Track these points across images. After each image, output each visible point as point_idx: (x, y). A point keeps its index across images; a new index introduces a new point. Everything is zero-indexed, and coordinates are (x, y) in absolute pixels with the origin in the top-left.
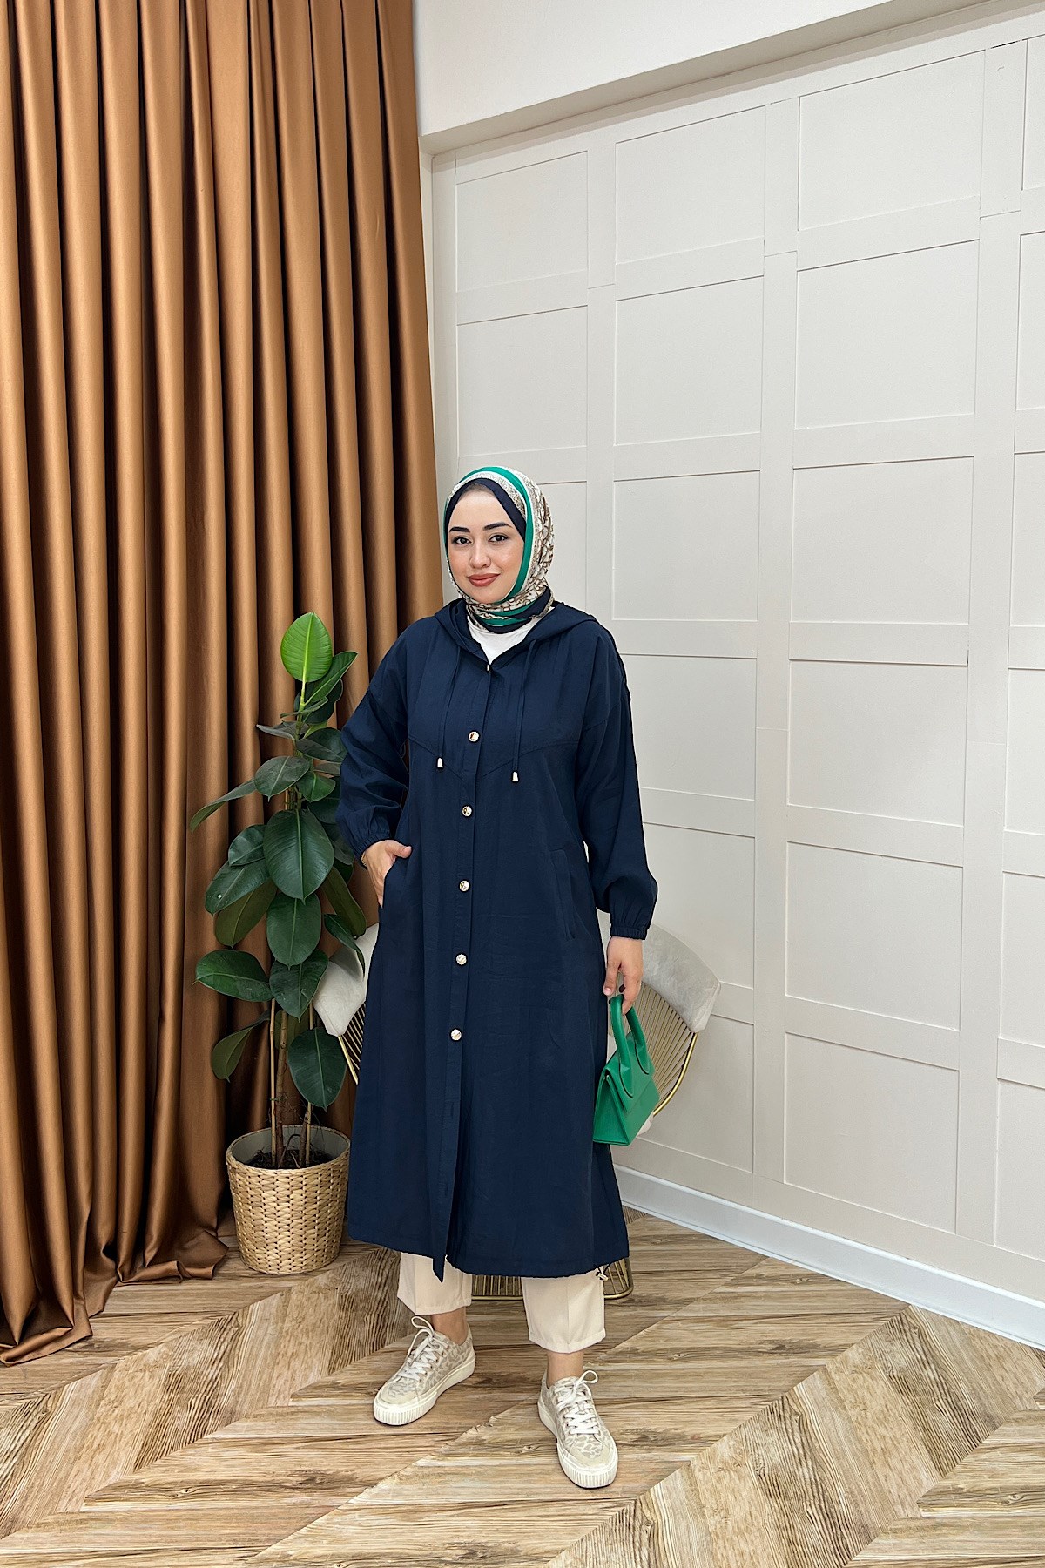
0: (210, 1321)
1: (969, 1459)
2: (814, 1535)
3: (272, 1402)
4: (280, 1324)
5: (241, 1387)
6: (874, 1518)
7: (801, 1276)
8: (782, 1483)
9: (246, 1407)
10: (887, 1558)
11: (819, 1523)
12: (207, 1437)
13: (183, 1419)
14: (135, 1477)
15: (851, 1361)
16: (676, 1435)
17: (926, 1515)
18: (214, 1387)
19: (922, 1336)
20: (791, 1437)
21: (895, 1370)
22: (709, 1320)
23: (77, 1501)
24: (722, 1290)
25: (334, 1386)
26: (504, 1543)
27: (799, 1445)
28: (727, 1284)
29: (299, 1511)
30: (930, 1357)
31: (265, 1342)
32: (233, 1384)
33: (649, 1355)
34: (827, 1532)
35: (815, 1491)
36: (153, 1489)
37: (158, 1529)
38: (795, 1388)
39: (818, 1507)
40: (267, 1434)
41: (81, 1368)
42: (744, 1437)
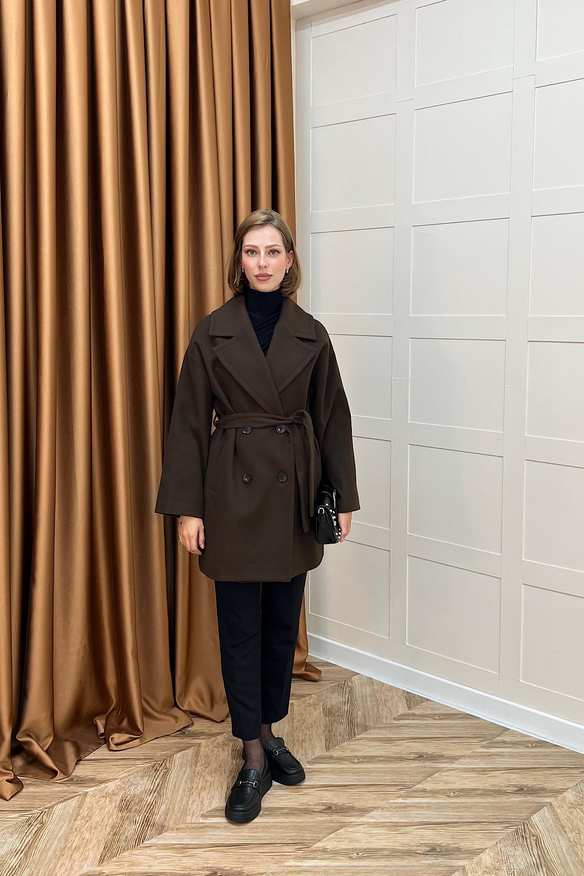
15: (568, 800)
24: (479, 751)
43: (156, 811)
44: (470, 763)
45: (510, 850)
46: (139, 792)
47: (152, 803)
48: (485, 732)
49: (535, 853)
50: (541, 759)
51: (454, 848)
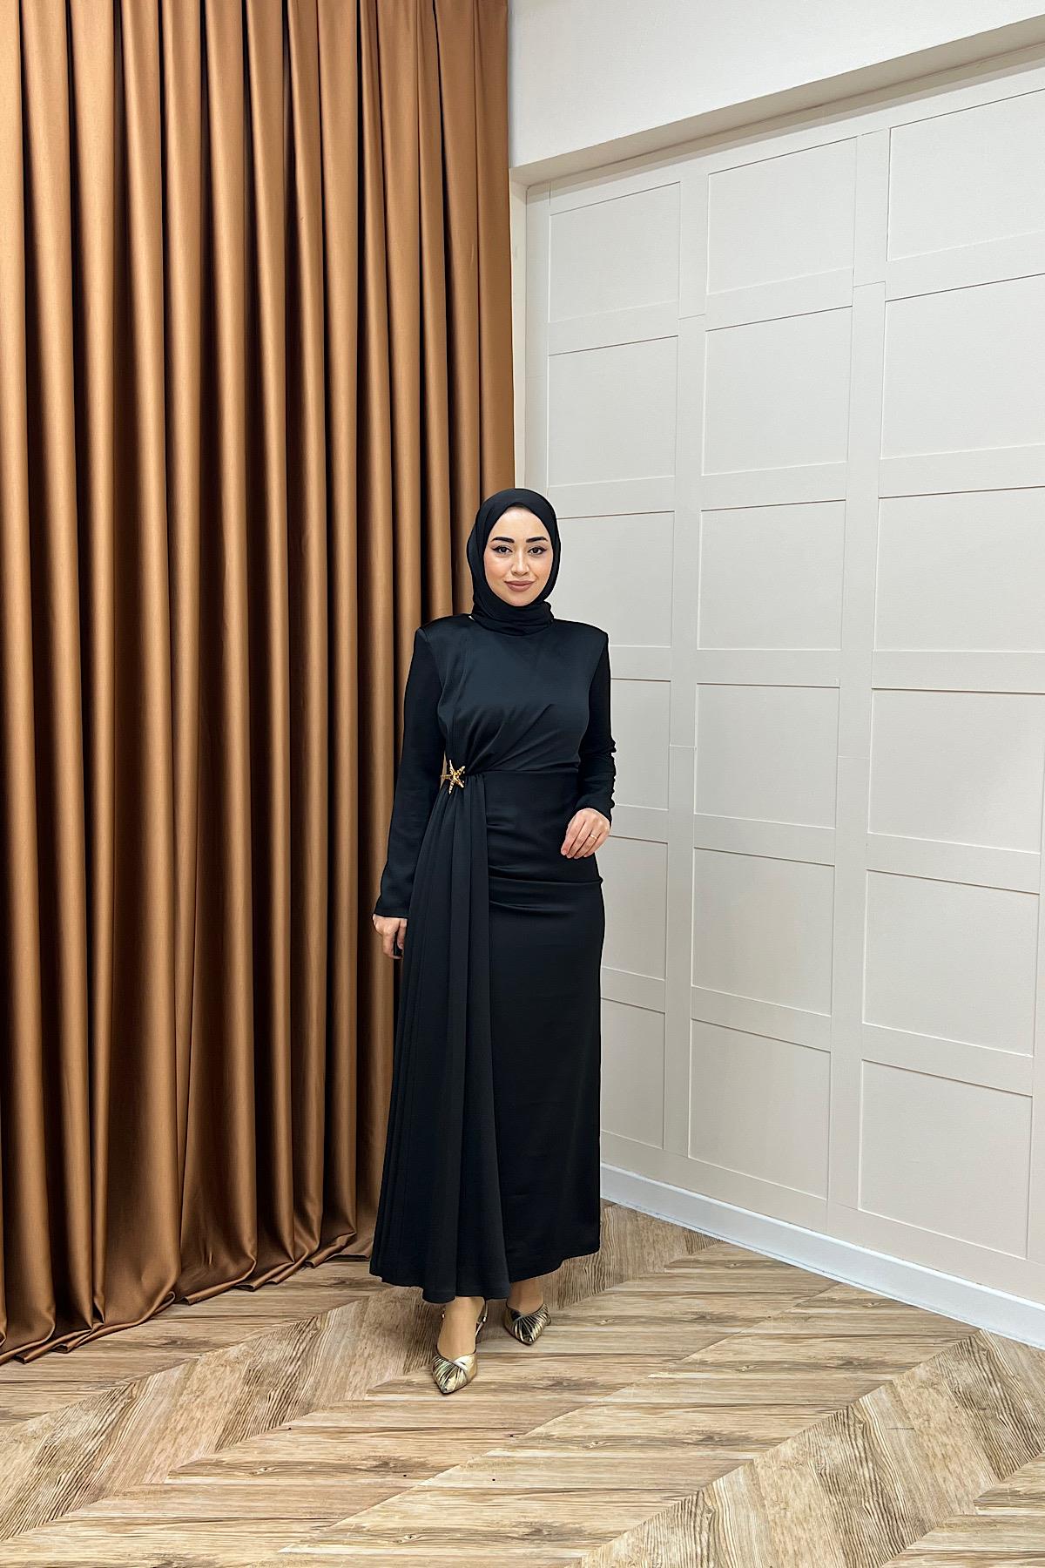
0: (289, 1324)
1: (1029, 1466)
2: (870, 1526)
3: (349, 1396)
4: (357, 1328)
5: (319, 1382)
6: (932, 1516)
7: (873, 1301)
8: (842, 1480)
9: (322, 1400)
10: (941, 1548)
11: (876, 1516)
12: (286, 1425)
13: (262, 1408)
14: (216, 1456)
16: (740, 1436)
17: (981, 1513)
18: (293, 1382)
19: (990, 1356)
20: (854, 1442)
21: (960, 1386)
22: (779, 1337)
23: (161, 1474)
25: (409, 1384)
26: (569, 1523)
27: (861, 1449)
28: (798, 1306)
29: (373, 1490)
30: (997, 1376)
31: (343, 1343)
32: (311, 1380)
33: (718, 1366)
34: (883, 1524)
35: (874, 1489)
36: (233, 1467)
37: (237, 1501)
38: (860, 1399)
39: (876, 1503)
40: (344, 1424)
41: (164, 1361)
42: (807, 1440)
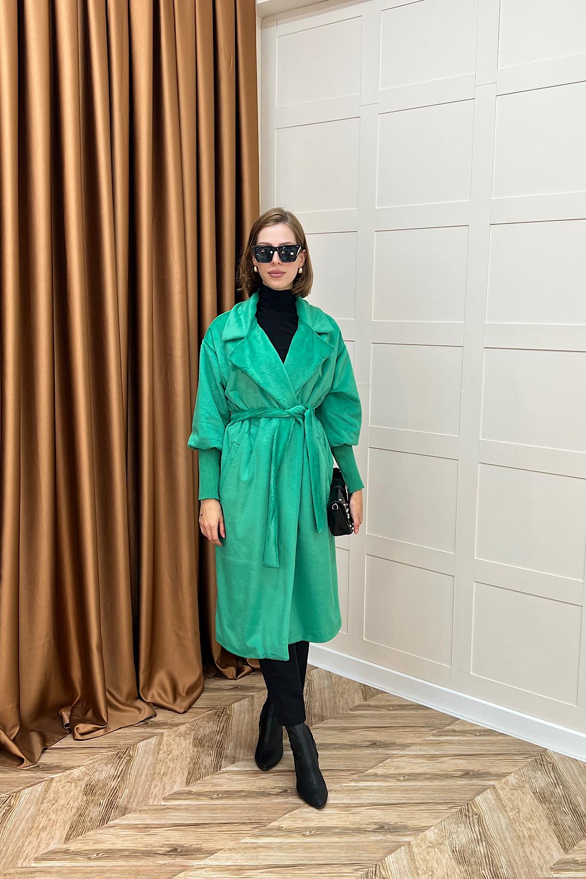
43: (120, 795)
44: (420, 750)
45: (453, 828)
46: (103, 778)
47: (116, 787)
48: (436, 721)
49: (476, 830)
50: (488, 746)
51: (401, 826)
